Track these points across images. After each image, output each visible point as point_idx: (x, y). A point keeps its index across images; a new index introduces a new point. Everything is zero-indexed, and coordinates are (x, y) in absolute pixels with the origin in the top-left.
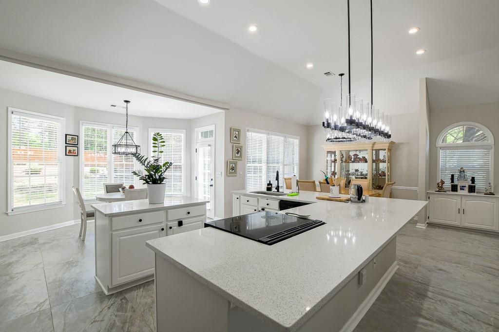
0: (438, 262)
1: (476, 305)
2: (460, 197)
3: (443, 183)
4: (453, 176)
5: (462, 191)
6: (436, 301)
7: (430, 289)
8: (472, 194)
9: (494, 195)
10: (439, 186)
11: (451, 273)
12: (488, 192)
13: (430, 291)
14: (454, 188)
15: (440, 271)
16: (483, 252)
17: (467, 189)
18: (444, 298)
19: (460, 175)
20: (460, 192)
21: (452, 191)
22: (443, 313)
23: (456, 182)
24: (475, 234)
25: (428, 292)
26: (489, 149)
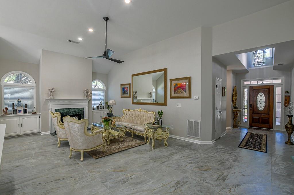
0: (14, 162)
1: (43, 175)
2: (19, 117)
3: (7, 109)
4: (13, 104)
5: (20, 113)
6: (22, 188)
7: (16, 182)
8: (26, 114)
9: (37, 113)
10: (4, 112)
11: (25, 165)
12: (34, 112)
13: (16, 185)
14: (15, 112)
15: (18, 168)
16: (36, 145)
17: (22, 111)
18: (27, 183)
19: (18, 104)
20: (19, 114)
21: (13, 113)
22: (29, 193)
23: (16, 108)
24: (29, 137)
25: (15, 186)
26: (33, 89)
